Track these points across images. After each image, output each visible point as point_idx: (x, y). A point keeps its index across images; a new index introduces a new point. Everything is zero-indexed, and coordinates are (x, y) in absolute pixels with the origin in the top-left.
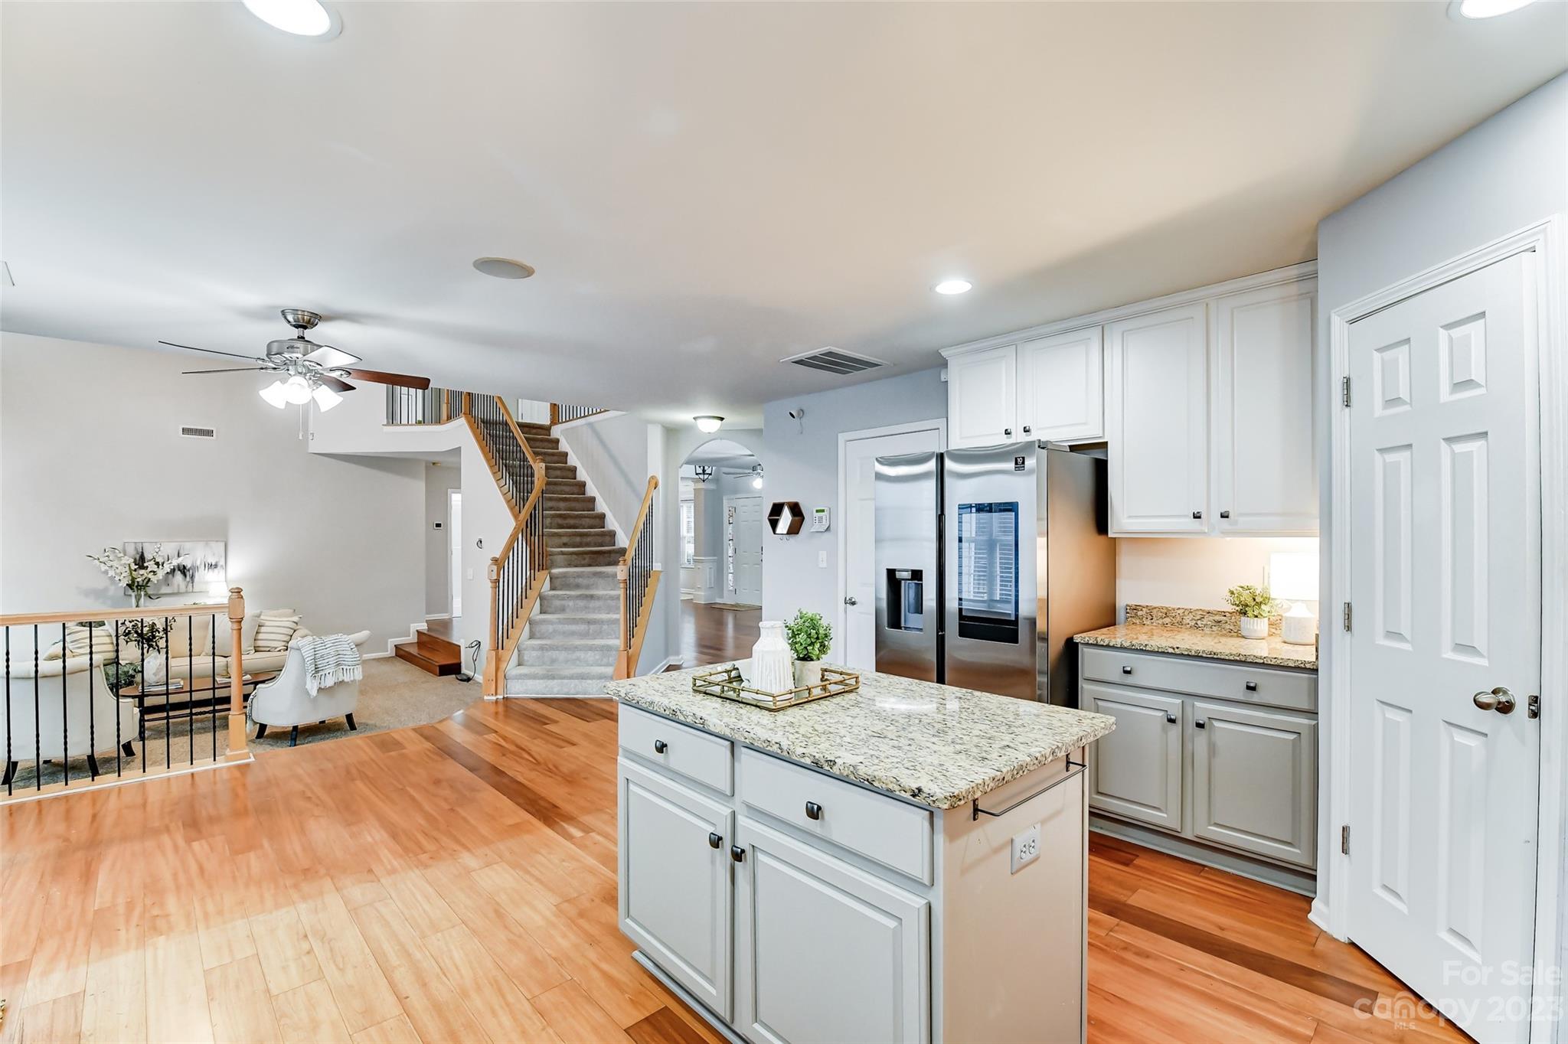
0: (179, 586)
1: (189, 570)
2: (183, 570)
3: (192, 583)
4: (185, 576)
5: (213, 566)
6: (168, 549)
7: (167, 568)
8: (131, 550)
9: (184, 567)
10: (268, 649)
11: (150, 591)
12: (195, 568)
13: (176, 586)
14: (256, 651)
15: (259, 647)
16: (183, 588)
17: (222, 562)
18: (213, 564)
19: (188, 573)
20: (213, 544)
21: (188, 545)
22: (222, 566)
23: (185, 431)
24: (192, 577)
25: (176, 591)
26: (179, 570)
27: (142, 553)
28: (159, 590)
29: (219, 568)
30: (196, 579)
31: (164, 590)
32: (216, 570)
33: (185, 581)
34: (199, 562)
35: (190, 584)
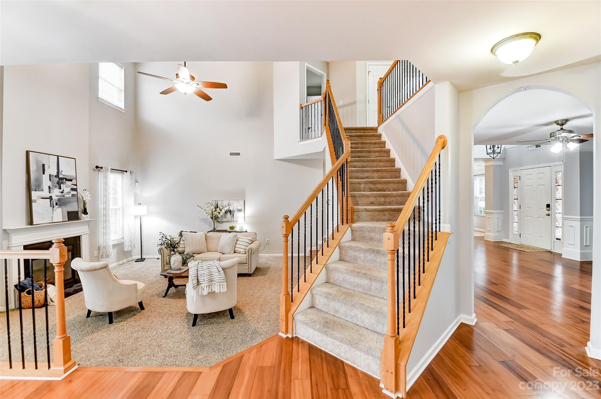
0: (229, 218)
1: (232, 212)
2: (230, 211)
3: (233, 217)
5: (240, 210)
6: (225, 203)
7: (223, 211)
8: (214, 204)
10: (239, 252)
11: (219, 220)
12: (234, 211)
14: (235, 252)
15: (236, 250)
16: (230, 220)
17: (243, 209)
19: (232, 213)
20: (240, 201)
21: (231, 201)
22: (243, 210)
23: (231, 154)
24: (233, 215)
25: (228, 221)
26: (229, 212)
27: (217, 204)
28: (223, 219)
29: (242, 211)
30: (234, 216)
31: (224, 220)
32: (241, 212)
33: (231, 216)
34: (235, 209)
35: (233, 218)
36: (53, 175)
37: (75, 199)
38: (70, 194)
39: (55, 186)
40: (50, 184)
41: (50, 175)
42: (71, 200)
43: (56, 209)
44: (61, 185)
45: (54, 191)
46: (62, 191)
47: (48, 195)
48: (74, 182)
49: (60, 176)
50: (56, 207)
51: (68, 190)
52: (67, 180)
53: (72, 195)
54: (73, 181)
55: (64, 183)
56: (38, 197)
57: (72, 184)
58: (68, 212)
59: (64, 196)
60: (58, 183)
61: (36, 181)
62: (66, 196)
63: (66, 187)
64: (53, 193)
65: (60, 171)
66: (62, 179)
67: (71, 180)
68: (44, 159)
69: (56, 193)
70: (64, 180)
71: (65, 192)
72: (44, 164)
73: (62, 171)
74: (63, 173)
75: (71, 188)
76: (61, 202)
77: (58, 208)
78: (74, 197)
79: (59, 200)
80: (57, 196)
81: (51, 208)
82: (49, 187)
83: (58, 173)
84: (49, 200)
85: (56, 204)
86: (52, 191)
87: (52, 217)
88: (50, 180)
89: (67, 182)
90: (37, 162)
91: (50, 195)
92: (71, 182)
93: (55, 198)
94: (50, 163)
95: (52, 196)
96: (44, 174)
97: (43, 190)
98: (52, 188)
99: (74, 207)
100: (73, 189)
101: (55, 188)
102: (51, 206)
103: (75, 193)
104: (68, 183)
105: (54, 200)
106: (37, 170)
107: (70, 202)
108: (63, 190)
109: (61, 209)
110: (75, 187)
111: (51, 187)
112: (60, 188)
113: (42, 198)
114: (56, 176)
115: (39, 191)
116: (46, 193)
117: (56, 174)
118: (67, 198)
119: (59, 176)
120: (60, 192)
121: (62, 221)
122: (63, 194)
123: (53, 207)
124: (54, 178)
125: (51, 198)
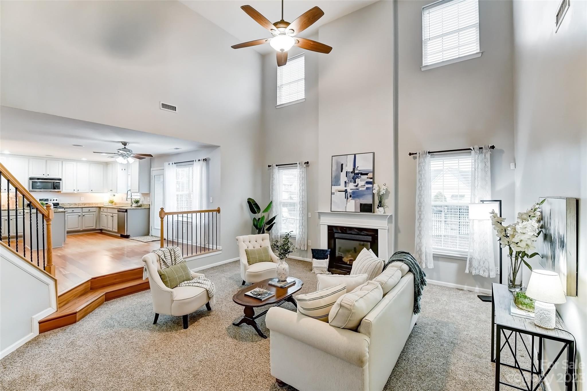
12: (555, 241)
30: (556, 261)
36: (349, 172)
37: (369, 191)
38: (364, 188)
39: (350, 181)
40: (346, 179)
41: (347, 172)
42: (365, 193)
43: (350, 201)
44: (356, 179)
45: (349, 185)
46: (356, 185)
47: (345, 189)
48: (370, 175)
49: (356, 172)
50: (350, 199)
51: (363, 183)
52: (362, 174)
53: (367, 188)
54: (368, 175)
55: (359, 177)
56: (336, 190)
57: (367, 178)
58: (361, 204)
59: (358, 189)
60: (353, 178)
61: (335, 177)
62: (360, 189)
63: (361, 182)
64: (349, 186)
65: (356, 167)
66: (358, 174)
67: (367, 174)
68: (342, 160)
69: (351, 186)
70: (360, 174)
71: (359, 185)
72: (343, 164)
73: (358, 167)
74: (359, 169)
75: (366, 182)
76: (355, 195)
77: (351, 200)
78: (369, 190)
79: (353, 193)
80: (351, 189)
81: (345, 200)
82: (345, 182)
83: (354, 169)
84: (344, 192)
85: (350, 196)
86: (347, 185)
87: (346, 207)
88: (346, 176)
89: (362, 176)
90: (337, 163)
91: (346, 188)
92: (366, 176)
93: (349, 191)
94: (347, 162)
95: (347, 189)
96: (342, 171)
97: (340, 185)
98: (348, 183)
99: (368, 200)
100: (368, 183)
101: (350, 182)
102: (345, 198)
103: (370, 186)
104: (364, 177)
105: (348, 193)
106: (337, 170)
107: (364, 195)
108: (358, 184)
109: (354, 201)
110: (371, 180)
111: (347, 181)
112: (355, 182)
113: (339, 191)
114: (352, 172)
115: (337, 186)
116: (342, 187)
117: (352, 171)
118: (361, 190)
119: (354, 172)
120: (354, 186)
121: (354, 211)
122: (357, 187)
123: (348, 199)
124: (350, 174)
125: (346, 191)
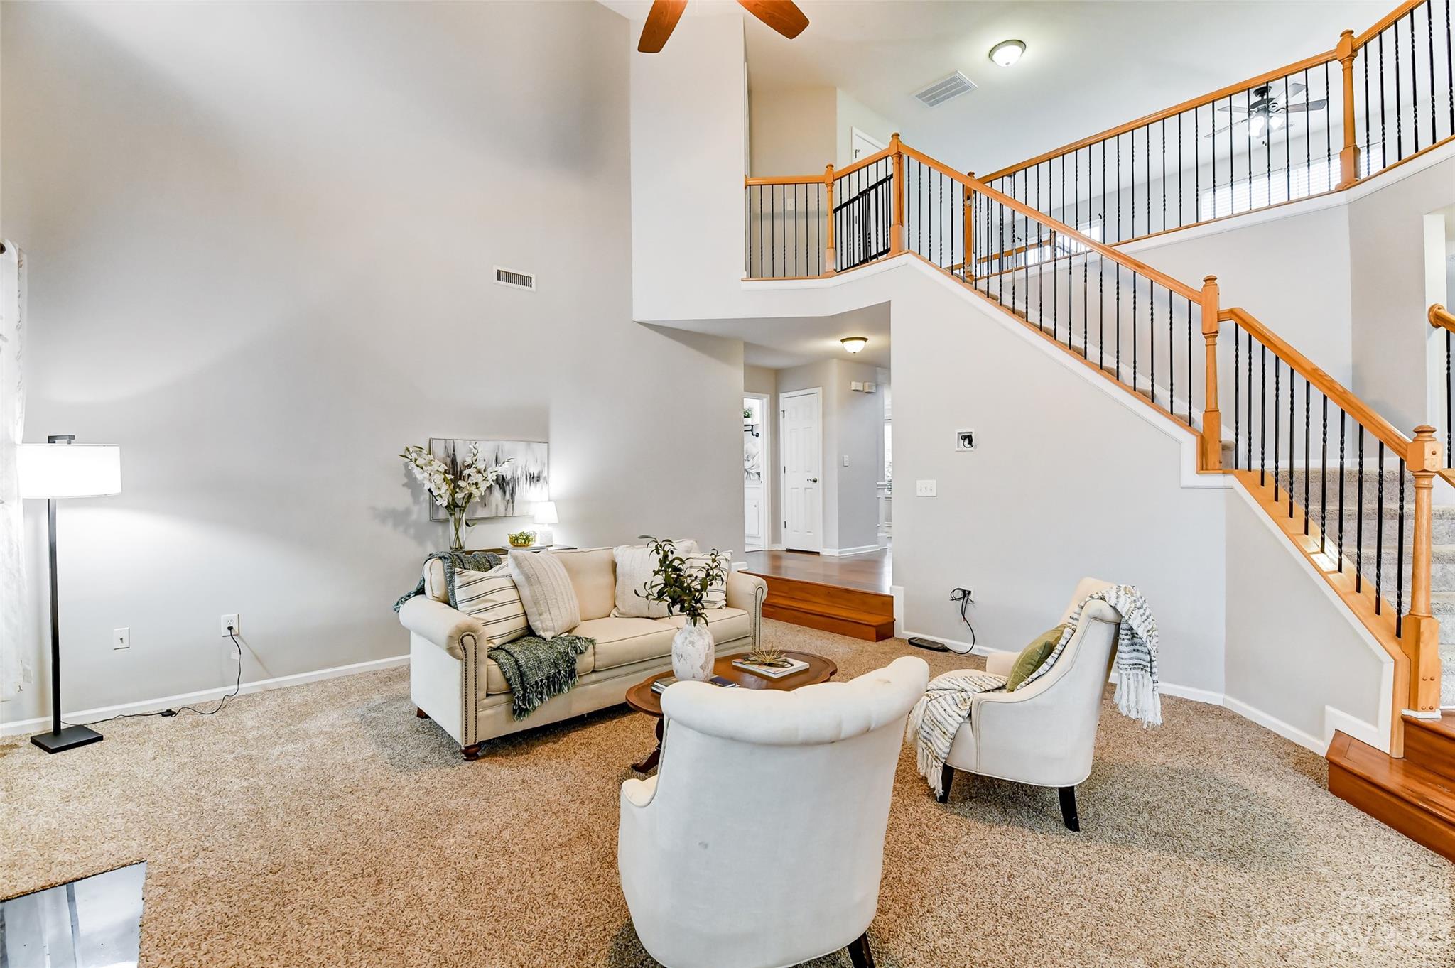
0: (497, 506)
1: (508, 485)
2: (501, 482)
3: (513, 502)
4: (505, 492)
5: (535, 478)
6: (485, 451)
8: (439, 452)
9: (503, 478)
12: (515, 480)
13: (494, 506)
16: (501, 512)
17: (545, 473)
18: (535, 475)
19: (507, 490)
20: (535, 446)
21: (507, 446)
22: (545, 478)
23: (502, 276)
24: (512, 494)
25: (497, 515)
26: (499, 484)
27: (454, 455)
29: (541, 480)
30: (517, 497)
31: (481, 513)
32: (539, 485)
33: (504, 499)
34: (519, 473)
35: (510, 505)
